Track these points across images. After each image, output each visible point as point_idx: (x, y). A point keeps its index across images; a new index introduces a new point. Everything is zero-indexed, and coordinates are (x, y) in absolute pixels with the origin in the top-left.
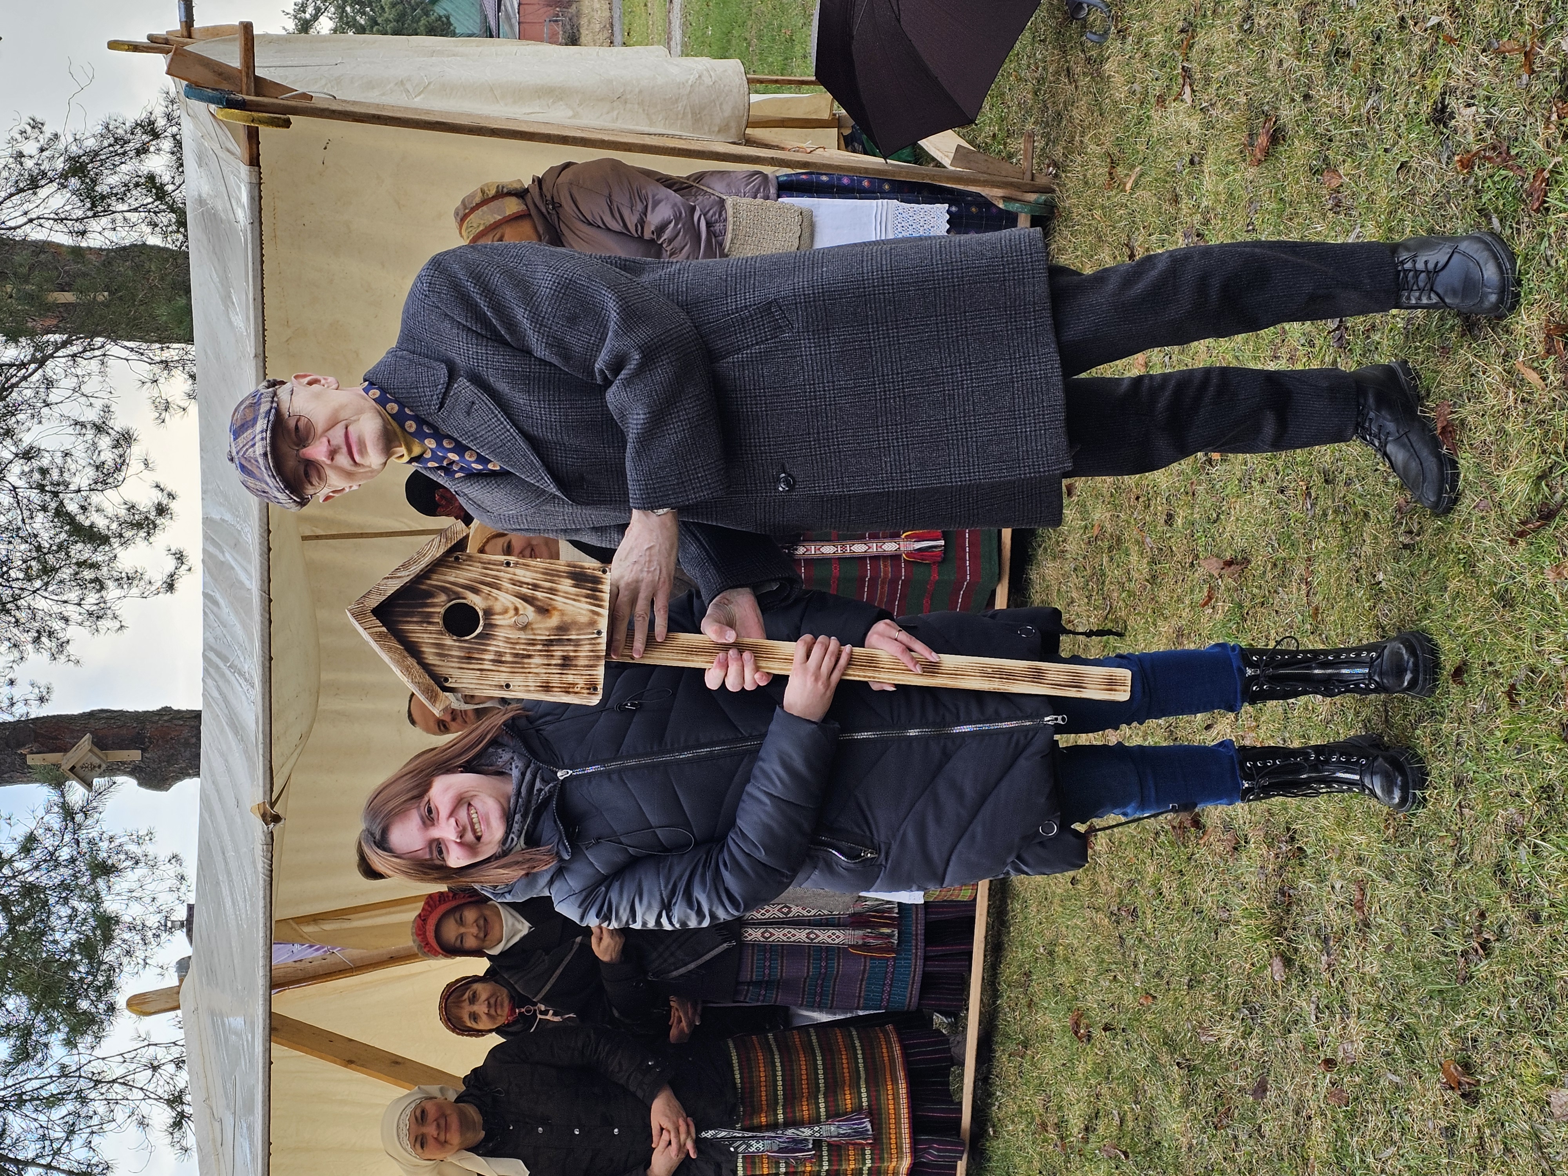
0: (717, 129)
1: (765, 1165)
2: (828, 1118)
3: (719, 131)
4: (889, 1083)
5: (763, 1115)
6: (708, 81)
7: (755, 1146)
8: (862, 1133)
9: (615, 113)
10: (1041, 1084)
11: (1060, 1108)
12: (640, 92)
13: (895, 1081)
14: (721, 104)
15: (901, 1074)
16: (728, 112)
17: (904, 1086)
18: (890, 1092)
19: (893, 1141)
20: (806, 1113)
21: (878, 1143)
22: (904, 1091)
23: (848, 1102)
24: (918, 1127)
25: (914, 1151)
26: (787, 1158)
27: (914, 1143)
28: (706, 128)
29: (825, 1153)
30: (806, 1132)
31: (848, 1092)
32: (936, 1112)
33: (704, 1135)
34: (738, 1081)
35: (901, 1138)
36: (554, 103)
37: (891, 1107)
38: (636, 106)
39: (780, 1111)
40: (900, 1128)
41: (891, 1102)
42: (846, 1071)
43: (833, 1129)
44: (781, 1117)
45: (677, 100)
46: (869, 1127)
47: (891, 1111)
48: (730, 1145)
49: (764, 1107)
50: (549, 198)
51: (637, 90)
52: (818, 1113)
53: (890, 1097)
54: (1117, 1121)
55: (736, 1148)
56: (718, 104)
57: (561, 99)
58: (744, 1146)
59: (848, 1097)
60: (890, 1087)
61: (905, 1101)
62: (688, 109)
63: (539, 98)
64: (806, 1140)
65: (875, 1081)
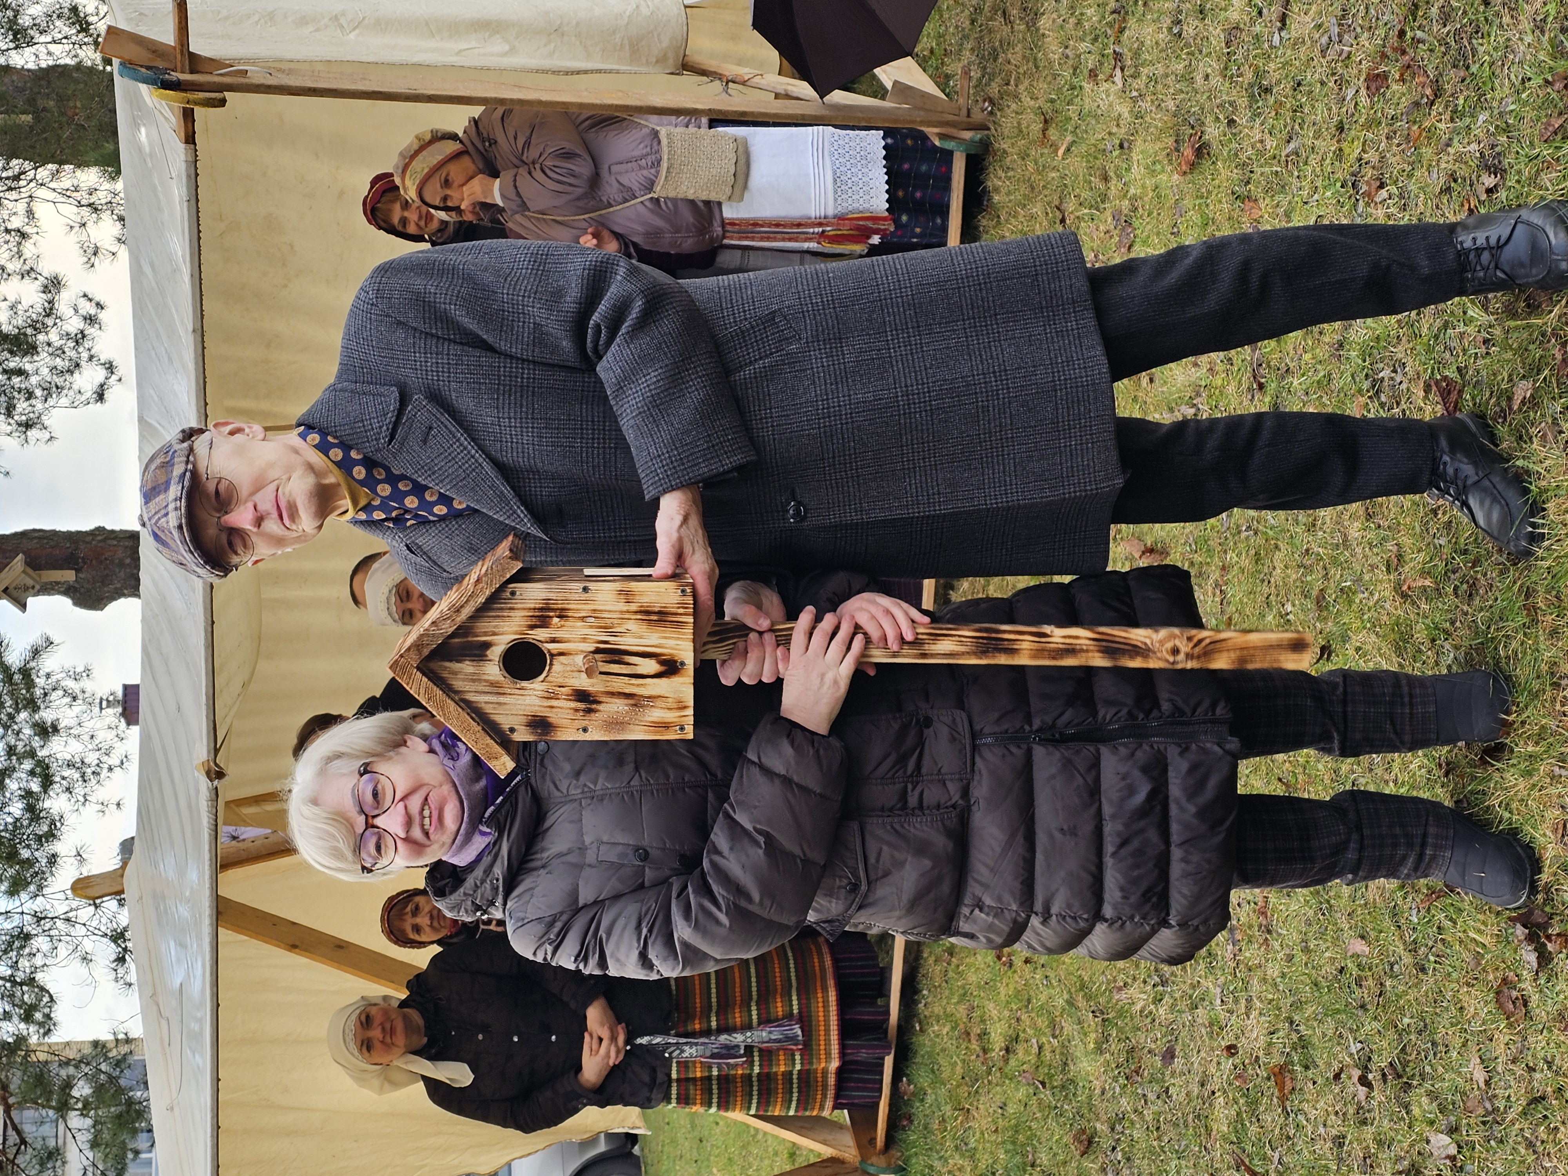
0: (654, 60)
1: (698, 1069)
2: (759, 1024)
3: (657, 62)
4: (819, 991)
5: (697, 1021)
6: (645, 11)
7: (689, 1052)
8: (793, 1039)
9: (552, 45)
10: (965, 994)
11: (983, 1021)
12: (578, 24)
13: (825, 989)
14: (659, 35)
15: (831, 983)
16: (666, 43)
17: (834, 993)
18: (820, 1000)
19: (822, 1047)
20: (738, 1020)
21: (808, 1046)
22: (834, 998)
23: (780, 1009)
24: (847, 1031)
25: (842, 1054)
26: (719, 1065)
27: (843, 1048)
28: (644, 60)
29: (756, 1059)
30: (738, 1038)
31: (779, 1000)
32: (863, 1014)
33: (639, 1041)
34: (674, 988)
35: (830, 1045)
36: (490, 36)
37: (821, 1014)
38: (573, 38)
39: (714, 1019)
40: (829, 1035)
41: (821, 1009)
42: (778, 979)
43: (764, 1034)
44: (714, 1024)
45: (614, 32)
46: (799, 1032)
47: (821, 1019)
48: (664, 1051)
49: (698, 1013)
50: (485, 135)
51: (574, 22)
52: (751, 1020)
53: (820, 1005)
54: (1035, 1050)
55: (670, 1054)
56: (655, 34)
57: (498, 32)
58: (678, 1052)
59: (779, 1005)
60: (820, 995)
61: (835, 1008)
62: (626, 41)
63: (476, 31)
64: (738, 1046)
65: (806, 990)
